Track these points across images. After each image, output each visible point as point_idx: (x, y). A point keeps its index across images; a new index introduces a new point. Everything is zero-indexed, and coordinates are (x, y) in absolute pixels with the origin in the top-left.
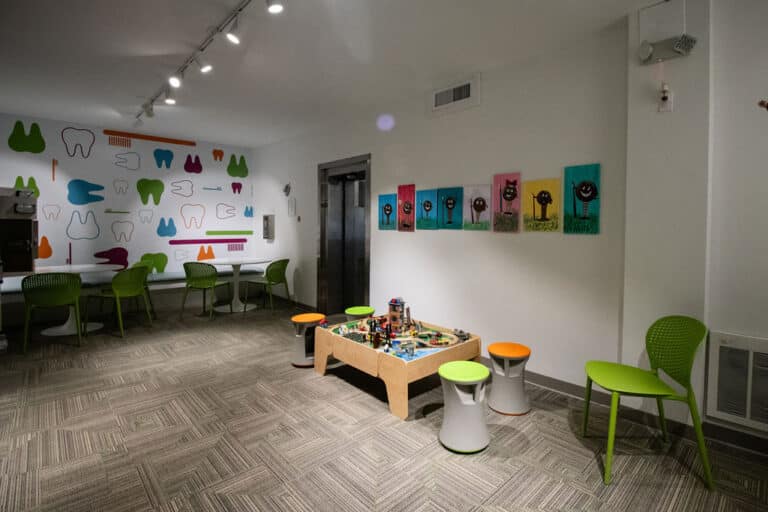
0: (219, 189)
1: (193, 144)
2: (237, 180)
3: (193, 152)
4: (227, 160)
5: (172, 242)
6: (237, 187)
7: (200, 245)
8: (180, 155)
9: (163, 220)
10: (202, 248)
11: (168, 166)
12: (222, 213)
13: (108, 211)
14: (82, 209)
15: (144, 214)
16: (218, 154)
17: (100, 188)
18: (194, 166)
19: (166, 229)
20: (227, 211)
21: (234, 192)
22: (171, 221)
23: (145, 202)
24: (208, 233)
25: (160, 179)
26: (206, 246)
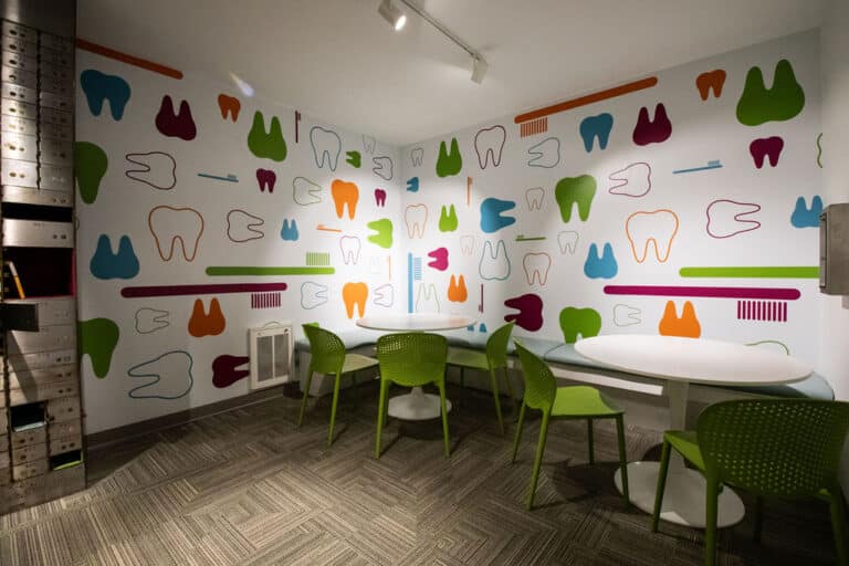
0: (715, 165)
1: (650, 82)
2: (766, 130)
3: (648, 99)
4: (734, 88)
5: (609, 290)
6: (767, 151)
7: (665, 299)
8: (625, 114)
9: (593, 248)
10: (670, 307)
11: (603, 145)
12: (723, 220)
13: (520, 239)
14: (493, 237)
15: (565, 239)
16: (711, 82)
17: (510, 205)
18: (652, 129)
19: (599, 264)
20: (736, 218)
21: (759, 164)
22: (608, 248)
23: (566, 218)
24: (685, 272)
25: (588, 173)
26: (680, 302)
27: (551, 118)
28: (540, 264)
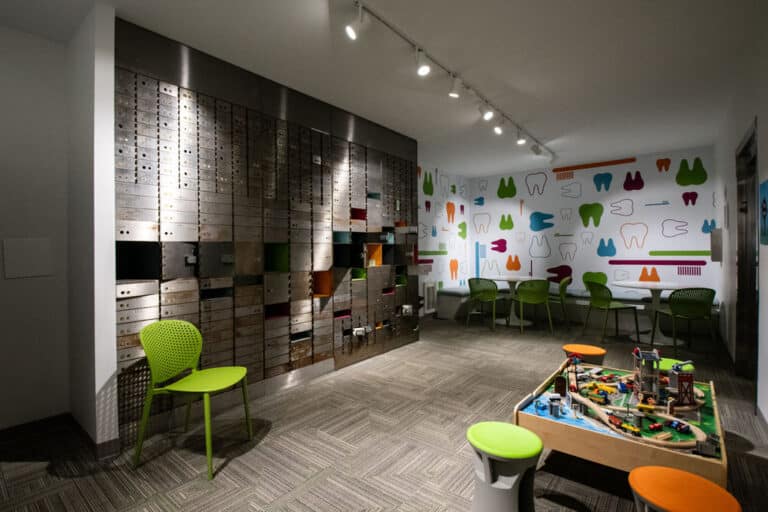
0: (666, 203)
1: (633, 160)
2: (690, 189)
3: (632, 168)
4: (675, 168)
5: (612, 262)
6: (690, 198)
7: (643, 266)
8: (619, 175)
9: (602, 241)
10: (645, 270)
11: (607, 188)
12: (670, 229)
13: (557, 235)
14: (539, 234)
15: (585, 236)
16: (664, 164)
17: (551, 217)
18: (634, 183)
19: (606, 249)
20: (676, 228)
21: (687, 203)
22: (611, 241)
23: (586, 225)
24: (652, 253)
25: (600, 202)
26: (649, 268)
27: (576, 172)
28: (571, 249)
